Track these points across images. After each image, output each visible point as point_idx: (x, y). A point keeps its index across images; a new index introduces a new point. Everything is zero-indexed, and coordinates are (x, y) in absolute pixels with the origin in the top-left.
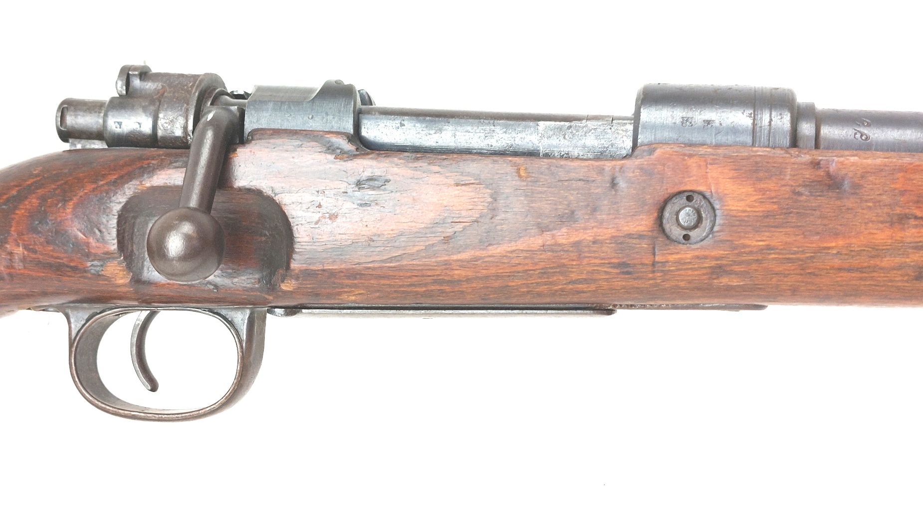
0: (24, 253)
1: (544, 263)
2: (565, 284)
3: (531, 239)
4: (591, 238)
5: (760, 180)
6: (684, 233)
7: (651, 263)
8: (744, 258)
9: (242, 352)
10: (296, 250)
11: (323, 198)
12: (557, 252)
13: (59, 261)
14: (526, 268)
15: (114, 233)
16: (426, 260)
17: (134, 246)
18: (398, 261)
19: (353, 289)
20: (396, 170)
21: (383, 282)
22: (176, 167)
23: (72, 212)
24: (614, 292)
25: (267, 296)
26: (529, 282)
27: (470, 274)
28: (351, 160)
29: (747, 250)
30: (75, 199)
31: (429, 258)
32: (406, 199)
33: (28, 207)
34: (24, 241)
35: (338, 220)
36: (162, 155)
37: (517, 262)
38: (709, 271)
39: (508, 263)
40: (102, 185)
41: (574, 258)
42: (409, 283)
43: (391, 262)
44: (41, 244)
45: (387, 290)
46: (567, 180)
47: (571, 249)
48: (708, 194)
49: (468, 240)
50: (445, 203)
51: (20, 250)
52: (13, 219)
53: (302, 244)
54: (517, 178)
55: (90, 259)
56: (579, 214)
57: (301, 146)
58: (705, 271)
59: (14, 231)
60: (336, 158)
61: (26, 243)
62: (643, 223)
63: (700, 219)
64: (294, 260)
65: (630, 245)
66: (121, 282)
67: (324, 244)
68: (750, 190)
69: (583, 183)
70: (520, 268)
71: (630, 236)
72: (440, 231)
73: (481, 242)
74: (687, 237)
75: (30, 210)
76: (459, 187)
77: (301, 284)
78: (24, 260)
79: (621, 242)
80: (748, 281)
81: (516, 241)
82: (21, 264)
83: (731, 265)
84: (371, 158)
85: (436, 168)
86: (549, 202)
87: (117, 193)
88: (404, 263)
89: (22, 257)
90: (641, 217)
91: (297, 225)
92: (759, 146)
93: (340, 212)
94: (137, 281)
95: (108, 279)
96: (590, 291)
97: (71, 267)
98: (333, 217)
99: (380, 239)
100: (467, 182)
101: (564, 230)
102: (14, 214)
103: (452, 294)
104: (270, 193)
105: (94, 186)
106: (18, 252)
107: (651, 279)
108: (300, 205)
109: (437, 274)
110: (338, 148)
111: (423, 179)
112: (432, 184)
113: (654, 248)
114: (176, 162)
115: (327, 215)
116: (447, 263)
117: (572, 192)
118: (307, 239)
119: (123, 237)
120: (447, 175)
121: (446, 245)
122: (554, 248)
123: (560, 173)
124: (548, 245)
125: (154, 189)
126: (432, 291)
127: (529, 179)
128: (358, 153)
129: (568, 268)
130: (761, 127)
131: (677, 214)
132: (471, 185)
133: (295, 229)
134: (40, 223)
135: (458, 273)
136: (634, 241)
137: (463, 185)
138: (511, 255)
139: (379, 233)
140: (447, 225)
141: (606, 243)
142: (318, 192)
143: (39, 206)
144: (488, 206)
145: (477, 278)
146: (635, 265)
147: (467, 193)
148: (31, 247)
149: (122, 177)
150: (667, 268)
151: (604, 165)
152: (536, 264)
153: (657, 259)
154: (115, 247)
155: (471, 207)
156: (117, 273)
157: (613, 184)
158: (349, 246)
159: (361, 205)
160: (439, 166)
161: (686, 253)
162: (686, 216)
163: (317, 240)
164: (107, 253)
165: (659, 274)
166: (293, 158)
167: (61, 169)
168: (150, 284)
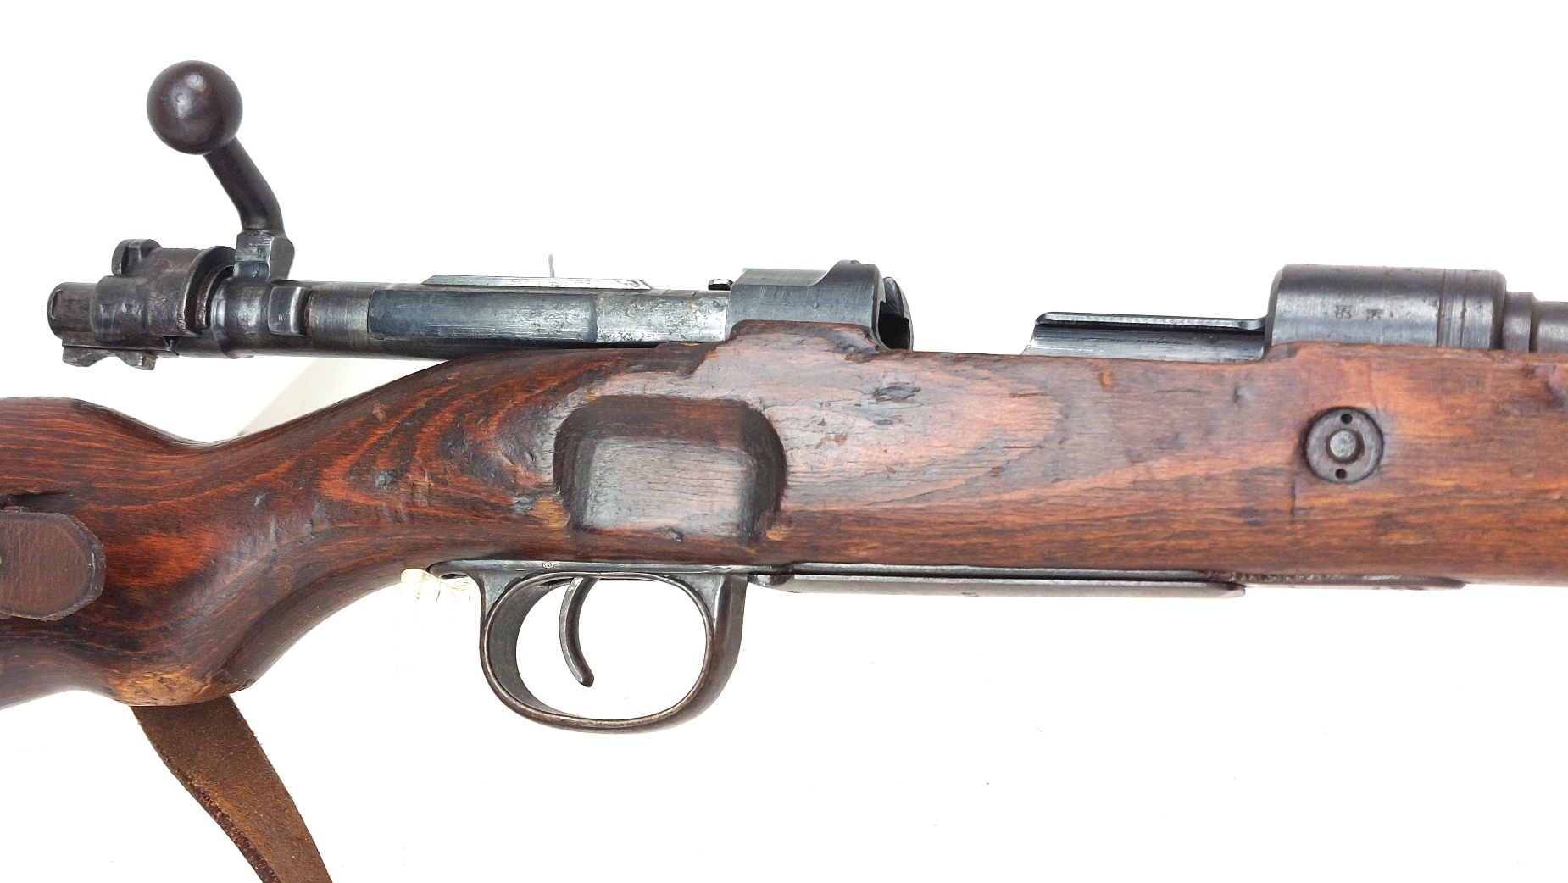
0: (430, 485)
1: (1134, 508)
2: (1164, 539)
3: (1117, 472)
4: (1202, 473)
5: (1448, 392)
6: (1337, 467)
7: (1289, 509)
8: (1424, 505)
9: (712, 635)
10: (789, 483)
11: (828, 412)
12: (1153, 491)
13: (476, 496)
14: (1110, 514)
15: (550, 457)
16: (967, 500)
17: (576, 478)
18: (928, 501)
19: (864, 540)
20: (928, 374)
21: (905, 530)
22: (635, 371)
23: (497, 430)
24: (1234, 551)
25: (748, 550)
26: (1112, 534)
27: (1028, 521)
28: (868, 361)
29: (1429, 492)
30: (502, 414)
31: (970, 497)
32: (941, 415)
33: (438, 423)
34: (433, 468)
35: (848, 441)
36: (619, 355)
37: (1096, 505)
38: (1372, 521)
39: (1083, 506)
40: (538, 395)
41: (1180, 500)
42: (941, 533)
43: (917, 502)
44: (454, 473)
45: (910, 542)
46: (1170, 391)
47: (1174, 488)
48: (1372, 412)
49: (1027, 473)
50: (995, 421)
51: (425, 481)
52: (418, 439)
53: (797, 474)
54: (1099, 387)
55: (517, 494)
56: (1187, 438)
57: (801, 343)
58: (1366, 523)
59: (419, 456)
60: (847, 359)
61: (434, 471)
62: (1280, 453)
63: (1360, 448)
64: (786, 497)
65: (1259, 483)
66: (556, 525)
67: (826, 475)
68: (1434, 407)
69: (1193, 394)
70: (1099, 514)
71: (1258, 471)
72: (987, 459)
73: (1045, 476)
74: (1341, 474)
75: (441, 427)
76: (1016, 399)
77: (793, 531)
78: (429, 494)
79: (1247, 480)
80: (1429, 540)
81: (1094, 475)
82: (425, 500)
83: (1404, 515)
84: (897, 359)
85: (985, 373)
86: (1143, 421)
87: (557, 404)
88: (936, 503)
89: (427, 491)
90: (1275, 443)
91: (792, 449)
92: (1446, 346)
93: (851, 431)
94: (577, 526)
95: (538, 522)
96: (1200, 550)
97: (491, 505)
98: (841, 439)
99: (902, 469)
100: (1027, 392)
101: (1164, 461)
102: (421, 432)
103: (1003, 550)
104: (758, 406)
105: (527, 396)
106: (423, 484)
107: (1289, 533)
108: (797, 422)
109: (981, 520)
110: (851, 346)
111: (966, 388)
112: (977, 394)
113: (1293, 488)
114: (635, 364)
115: (833, 436)
116: (995, 504)
117: (1177, 407)
118: (803, 468)
119: (562, 465)
120: (1000, 381)
121: (995, 479)
122: (1149, 486)
123: (1160, 381)
124: (1142, 482)
125: (604, 398)
126: (974, 544)
127: (1115, 389)
128: (878, 352)
129: (1169, 515)
130: (1450, 320)
131: (1328, 440)
132: (1033, 397)
133: (788, 454)
134: (454, 444)
135: (1011, 520)
136: (1265, 478)
137: (1021, 396)
138: (1086, 495)
139: (902, 461)
140: (998, 451)
141: (1224, 480)
142: (821, 404)
143: (454, 422)
144: (1056, 426)
145: (1037, 527)
146: (1265, 512)
147: (1028, 407)
148: (440, 477)
149: (564, 384)
150: (1312, 518)
151: (1222, 370)
152: (1122, 508)
153: (1298, 504)
154: (551, 476)
155: (1032, 426)
156: (551, 514)
157: (1236, 398)
158: (861, 478)
159: (879, 423)
160: (989, 370)
161: (1340, 496)
162: (1341, 445)
163: (818, 470)
164: (540, 485)
165: (1299, 526)
166: (790, 358)
167: (485, 375)
168: (593, 531)
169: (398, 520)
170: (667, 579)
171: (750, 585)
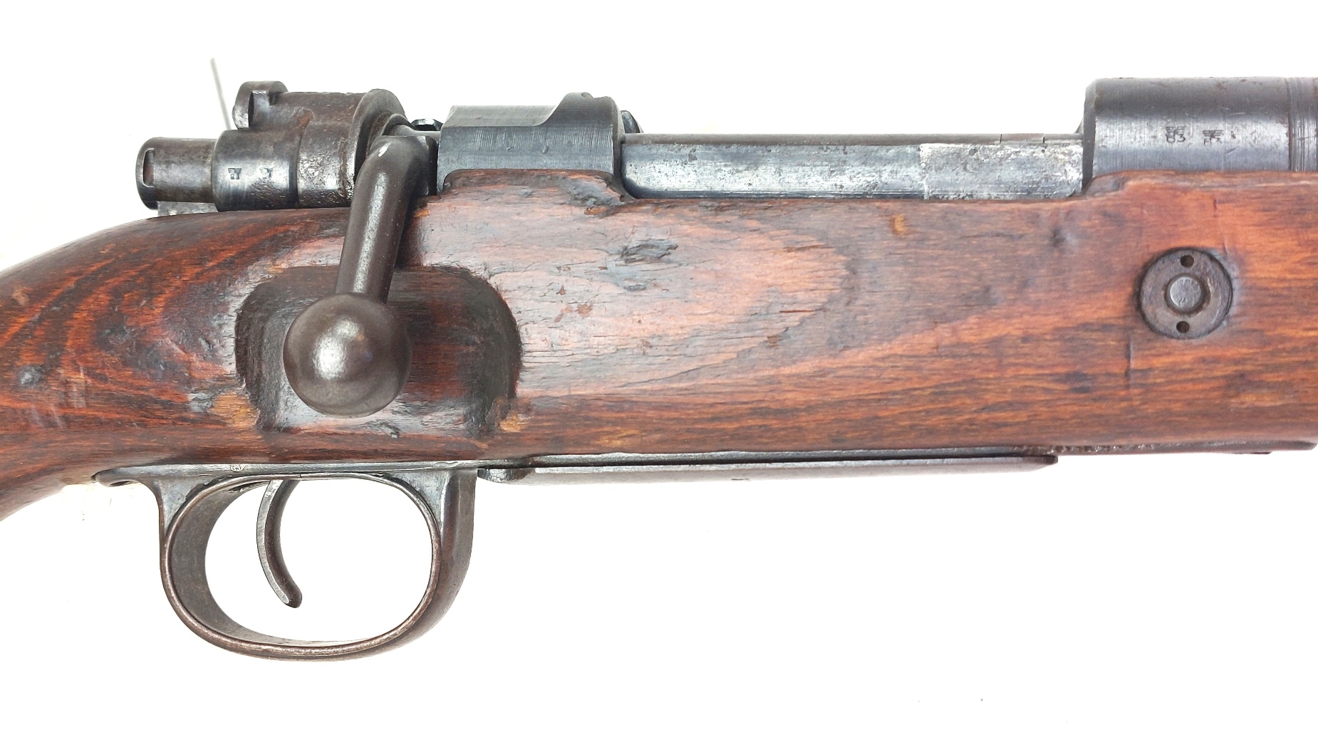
0: (86, 382)
1: (938, 377)
2: (975, 412)
3: (917, 336)
4: (1019, 333)
5: (1307, 226)
6: (1179, 319)
7: (1123, 371)
8: (1282, 360)
9: (439, 542)
10: (524, 364)
11: (568, 278)
12: (960, 357)
13: (142, 393)
14: (908, 385)
15: (231, 343)
16: (740, 376)
17: (264, 367)
18: (693, 379)
19: (618, 428)
20: (686, 228)
21: (666, 414)
22: (328, 237)
23: (163, 312)
24: (1059, 423)
25: (478, 444)
26: (913, 409)
28: (613, 214)
29: (1288, 345)
30: (168, 293)
31: (743, 372)
32: (704, 276)
33: (92, 306)
34: (87, 362)
35: (594, 312)
36: (307, 217)
37: (892, 376)
38: (1222, 382)
39: (878, 378)
40: (212, 268)
41: (991, 367)
42: (710, 416)
43: (680, 381)
44: (114, 366)
45: (673, 427)
46: (975, 236)
47: (985, 352)
48: (1217, 254)
49: (810, 342)
50: (769, 280)
51: (80, 378)
52: (69, 327)
53: (534, 354)
54: (891, 235)
55: (193, 389)
56: (998, 292)
57: (530, 195)
58: (1215, 384)
59: (71, 347)
60: (588, 212)
61: (90, 365)
62: (1111, 305)
63: (1205, 295)
64: (522, 381)
65: (1087, 342)
66: (243, 425)
67: (570, 353)
68: (1291, 243)
69: (1004, 239)
70: (897, 387)
71: (1086, 326)
72: (762, 327)
73: (830, 344)
74: (1182, 327)
75: (95, 312)
76: (793, 254)
77: (532, 420)
78: (86, 393)
79: (1069, 337)
80: (1289, 400)
81: (890, 341)
82: (82, 400)
83: (1261, 372)
84: (646, 212)
85: (754, 224)
86: (947, 273)
87: (236, 279)
88: (703, 381)
89: (83, 389)
90: (1105, 294)
91: (527, 323)
92: (1301, 171)
93: (596, 299)
94: (268, 426)
95: (220, 422)
96: (1018, 423)
97: (162, 403)
98: (584, 310)
99: (661, 343)
100: (805, 245)
101: (972, 320)
102: (72, 319)
103: (782, 433)
104: (482, 273)
105: (198, 270)
106: (77, 380)
107: (1122, 400)
108: (531, 291)
109: (756, 399)
110: (590, 197)
111: (733, 242)
112: (746, 250)
113: (1128, 347)
114: (328, 228)
115: (575, 306)
116: (771, 381)
117: (985, 256)
118: (542, 345)
119: (246, 352)
120: (772, 233)
121: (773, 349)
122: (956, 350)
123: (963, 225)
124: (946, 347)
125: (292, 270)
126: (750, 428)
127: (911, 236)
128: (623, 203)
129: (979, 384)
130: (1302, 139)
131: (1166, 288)
132: (812, 249)
133: (522, 330)
134: (112, 331)
135: (793, 397)
136: (1094, 336)
137: (799, 249)
138: (881, 364)
139: (660, 333)
140: (774, 317)
141: (1046, 340)
142: (559, 268)
143: (110, 305)
144: (842, 284)
145: (825, 404)
146: (1094, 377)
147: (806, 262)
148: (98, 371)
149: (242, 254)
150: (1151, 381)
151: (1038, 209)
152: (926, 378)
153: (1134, 364)
154: (234, 366)
155: (813, 286)
156: (236, 411)
157: (1056, 240)
158: (611, 355)
159: (630, 289)
160: (758, 219)
161: (1183, 354)
162: (1182, 292)
163: (559, 347)
164: (222, 378)
165: (1136, 391)
166: (519, 214)
167: (146, 246)
168: (289, 430)
169: (52, 425)
170: (381, 479)
171: (479, 481)
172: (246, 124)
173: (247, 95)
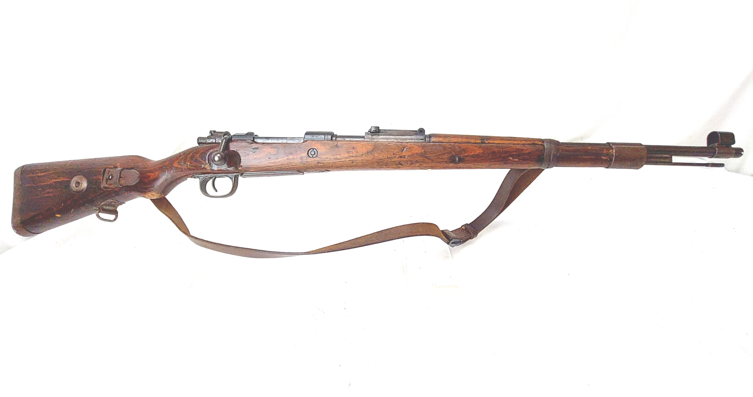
1: (287, 162)
2: (291, 166)
3: (285, 158)
4: (296, 157)
5: (325, 146)
8: (323, 160)
9: (234, 184)
10: (241, 162)
13: (196, 165)
15: (207, 160)
16: (266, 162)
19: (252, 169)
20: (261, 146)
23: (199, 156)
24: (300, 167)
25: (237, 171)
26: (285, 166)
27: (274, 165)
28: (252, 145)
29: (323, 158)
30: (199, 154)
32: (262, 151)
33: (190, 155)
36: (217, 145)
38: (317, 163)
40: (205, 150)
41: (293, 161)
42: (262, 167)
43: (259, 163)
44: (193, 162)
45: (258, 168)
46: (291, 147)
47: (292, 159)
48: (316, 149)
49: (273, 158)
50: (269, 152)
51: (189, 163)
52: (188, 158)
54: (282, 147)
55: (203, 165)
57: (242, 142)
60: (249, 144)
63: (315, 153)
65: (304, 159)
66: (209, 169)
67: (247, 160)
68: (324, 148)
69: (294, 147)
70: (283, 163)
71: (304, 157)
72: (268, 157)
73: (275, 159)
74: (313, 157)
78: (190, 165)
79: (301, 158)
80: (324, 165)
81: (282, 158)
83: (321, 162)
84: (256, 144)
85: (268, 146)
86: (288, 151)
88: (262, 163)
90: (305, 153)
92: (325, 141)
94: (212, 169)
95: (206, 169)
96: (296, 167)
97: (200, 167)
98: (248, 155)
101: (291, 156)
103: (271, 169)
104: (236, 151)
105: (203, 151)
108: (242, 153)
109: (268, 165)
110: (249, 142)
113: (308, 159)
116: (269, 163)
117: (292, 149)
118: (243, 159)
121: (270, 159)
124: (288, 159)
125: (214, 151)
126: (267, 168)
127: (285, 148)
128: (254, 143)
129: (292, 163)
130: (326, 138)
131: (311, 152)
132: (274, 148)
133: (241, 157)
134: (193, 158)
135: (272, 165)
137: (272, 148)
138: (281, 161)
139: (257, 158)
141: (299, 158)
142: (245, 150)
143: (192, 155)
144: (277, 152)
146: (305, 162)
147: (273, 150)
149: (208, 149)
150: (310, 163)
151: (298, 144)
153: (308, 161)
154: (207, 162)
156: (208, 167)
157: (300, 147)
158: (251, 160)
159: (253, 153)
161: (313, 160)
162: (313, 153)
163: (245, 160)
165: (308, 164)
166: (241, 144)
168: (214, 170)
169: (186, 169)
170: (226, 176)
171: (238, 177)
172: (210, 135)
173: (211, 132)
